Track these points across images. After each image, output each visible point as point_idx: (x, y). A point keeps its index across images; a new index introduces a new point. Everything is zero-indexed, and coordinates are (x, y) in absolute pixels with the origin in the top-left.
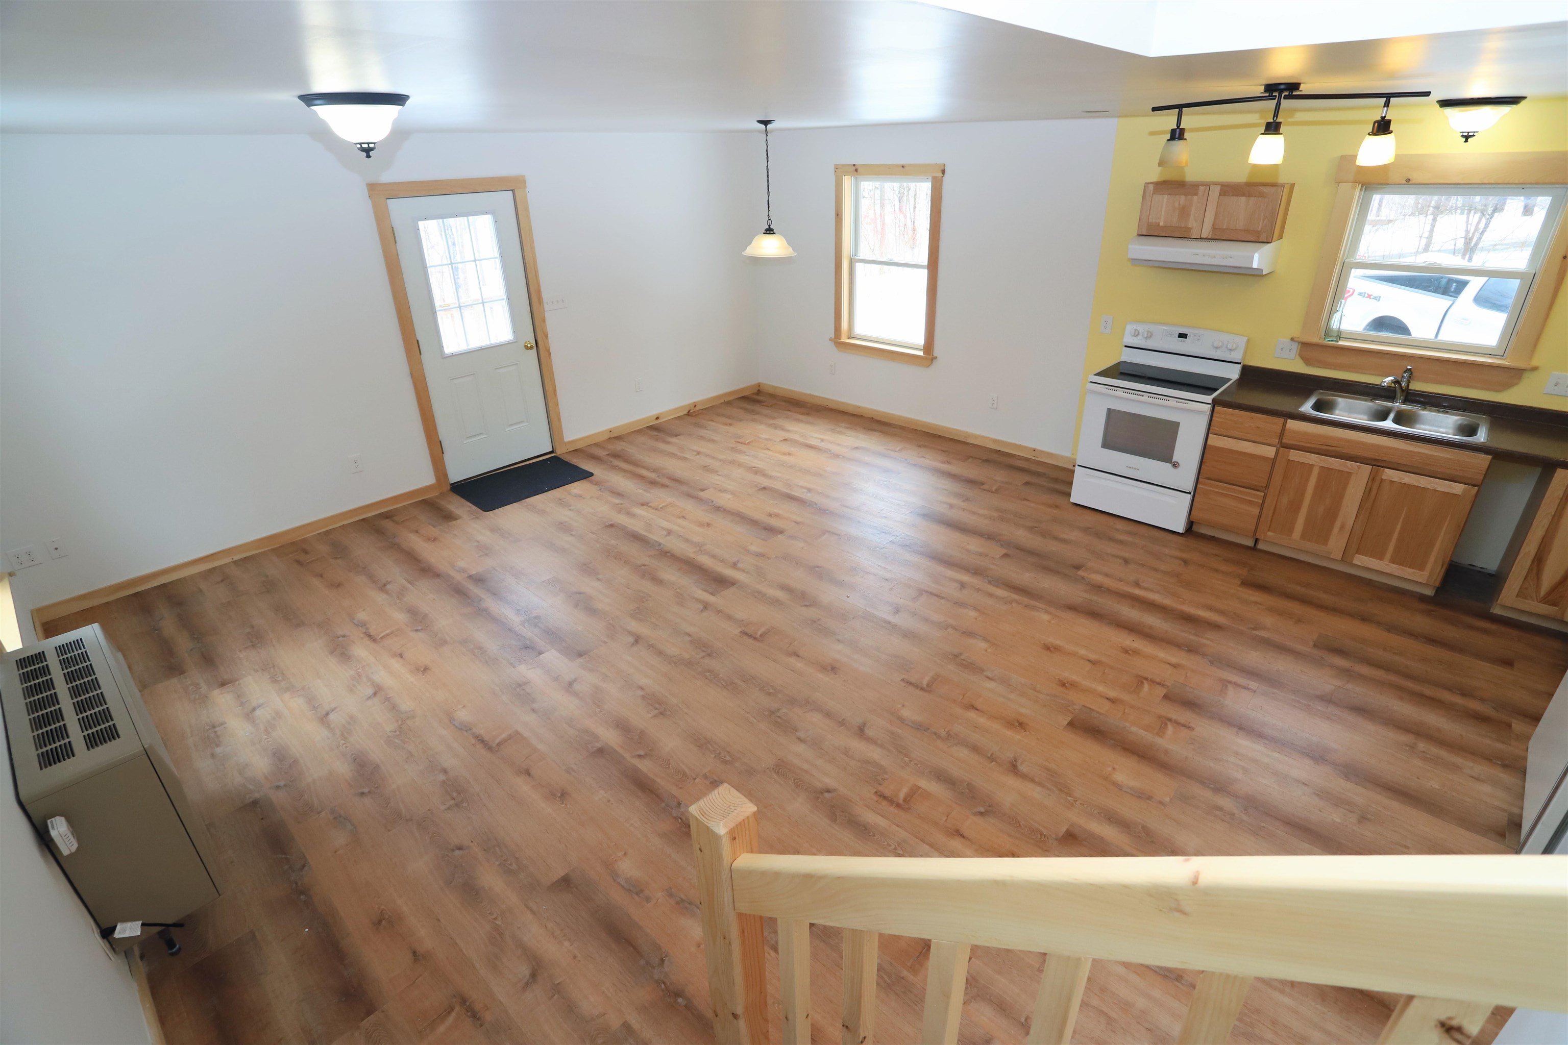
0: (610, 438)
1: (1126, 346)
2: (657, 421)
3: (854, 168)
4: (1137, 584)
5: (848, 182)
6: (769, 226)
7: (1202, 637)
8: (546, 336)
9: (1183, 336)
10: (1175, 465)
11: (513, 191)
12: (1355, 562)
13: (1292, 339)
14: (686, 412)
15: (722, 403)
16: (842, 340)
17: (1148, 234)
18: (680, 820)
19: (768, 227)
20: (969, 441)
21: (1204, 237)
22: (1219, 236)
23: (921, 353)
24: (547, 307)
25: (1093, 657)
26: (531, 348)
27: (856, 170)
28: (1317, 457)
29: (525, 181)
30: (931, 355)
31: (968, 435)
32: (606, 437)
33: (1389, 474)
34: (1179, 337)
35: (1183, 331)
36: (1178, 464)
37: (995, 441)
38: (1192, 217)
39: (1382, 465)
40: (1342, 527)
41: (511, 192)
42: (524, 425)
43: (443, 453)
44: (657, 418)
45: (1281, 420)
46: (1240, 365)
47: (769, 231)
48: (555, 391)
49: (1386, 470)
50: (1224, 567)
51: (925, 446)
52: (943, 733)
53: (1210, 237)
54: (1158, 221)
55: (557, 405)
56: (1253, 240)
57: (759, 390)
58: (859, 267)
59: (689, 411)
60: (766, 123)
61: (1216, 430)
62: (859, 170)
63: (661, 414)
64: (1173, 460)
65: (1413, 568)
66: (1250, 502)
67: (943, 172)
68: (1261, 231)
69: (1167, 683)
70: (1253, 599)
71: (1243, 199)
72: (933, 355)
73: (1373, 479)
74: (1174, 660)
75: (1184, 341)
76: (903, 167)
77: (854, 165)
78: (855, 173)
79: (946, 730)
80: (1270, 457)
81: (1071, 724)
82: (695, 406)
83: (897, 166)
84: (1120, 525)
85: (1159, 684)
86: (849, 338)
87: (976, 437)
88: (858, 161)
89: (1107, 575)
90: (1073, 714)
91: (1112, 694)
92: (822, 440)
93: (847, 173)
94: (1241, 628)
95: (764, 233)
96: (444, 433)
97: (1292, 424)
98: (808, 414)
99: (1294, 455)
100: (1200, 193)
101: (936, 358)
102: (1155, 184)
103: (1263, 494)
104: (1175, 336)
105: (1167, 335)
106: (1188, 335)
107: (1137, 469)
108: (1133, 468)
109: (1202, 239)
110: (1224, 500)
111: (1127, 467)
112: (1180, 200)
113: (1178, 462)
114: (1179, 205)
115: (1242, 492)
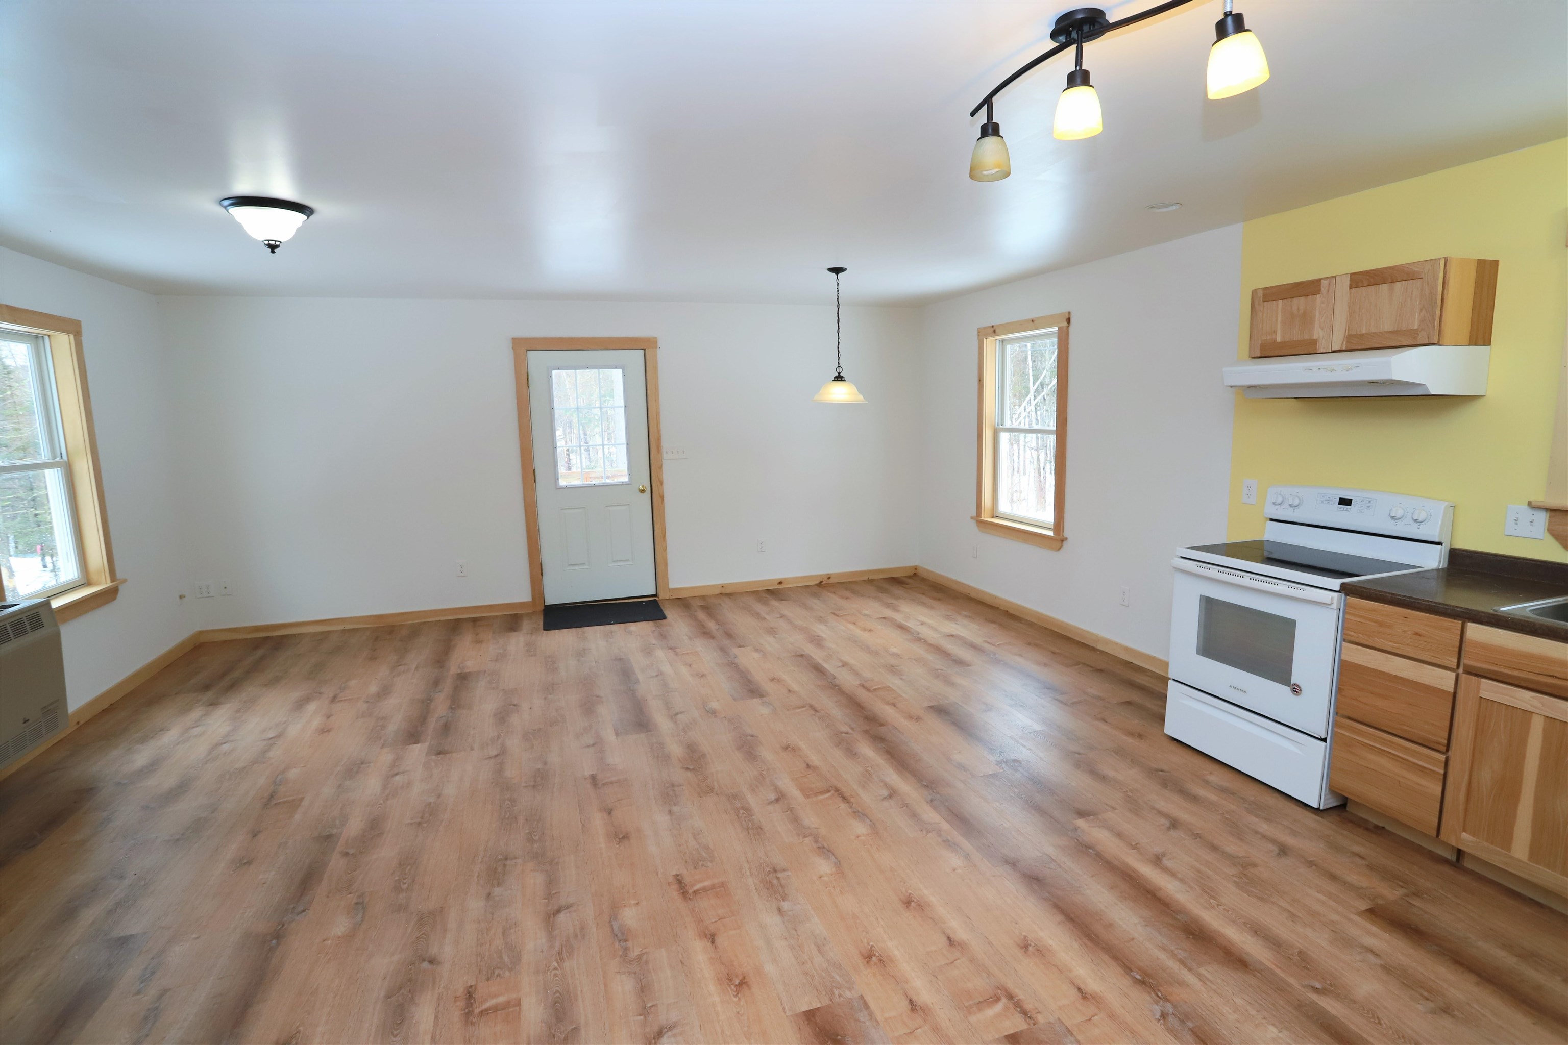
0: (721, 594)
1: (1272, 520)
2: (779, 585)
3: (992, 329)
4: (1157, 860)
5: (990, 344)
6: (839, 373)
7: (1190, 970)
8: (662, 483)
9: (1346, 502)
10: (1296, 690)
11: (644, 350)
13: (1532, 504)
14: (817, 582)
15: (864, 580)
16: (983, 518)
17: (1263, 356)
19: (837, 374)
20: (1100, 647)
21: (1336, 349)
22: (1358, 344)
23: (1051, 533)
24: (665, 456)
25: (961, 933)
26: (642, 491)
27: (994, 331)
28: (1533, 697)
29: (657, 342)
30: (1061, 536)
31: (1099, 639)
32: (717, 592)
34: (1339, 504)
35: (1349, 495)
36: (1300, 688)
37: (1127, 649)
38: (1317, 325)
41: (643, 351)
42: (628, 563)
43: (542, 574)
44: (780, 583)
45: (1458, 624)
46: (1439, 547)
47: (839, 378)
48: (664, 536)
50: (1353, 878)
51: (1036, 645)
52: (634, 953)
53: (1344, 348)
54: (1274, 337)
55: (665, 550)
56: (1408, 343)
57: (915, 574)
58: (1004, 437)
59: (821, 582)
60: (837, 271)
61: (1353, 636)
62: (997, 331)
63: (785, 579)
64: (1292, 682)
66: (1424, 770)
67: (1069, 320)
68: (1418, 329)
69: (1040, 1019)
70: (1369, 941)
71: (1385, 287)
72: (1063, 536)
74: (1093, 985)
75: (1347, 510)
76: (1033, 321)
77: (993, 326)
78: (994, 334)
79: (644, 951)
80: (1444, 688)
81: (810, 1015)
82: (829, 578)
83: (1027, 321)
84: (1217, 777)
85: (1025, 1013)
86: (993, 517)
87: (1107, 642)
88: (996, 322)
89: (1119, 835)
90: (831, 1000)
91: (925, 995)
92: (923, 623)
93: (987, 335)
94: (1292, 980)
95: (833, 381)
96: (548, 556)
97: (1475, 631)
98: (939, 599)
99: (1490, 690)
100: (1322, 289)
101: (1067, 539)
102: (1265, 289)
103: (1442, 757)
104: (1334, 503)
105: (1322, 502)
106: (1353, 501)
107: (1245, 692)
108: (1238, 689)
109: (1334, 352)
110: (1384, 762)
111: (1230, 686)
112: (1299, 303)
113: (1300, 685)
114: (1299, 309)
115: (1406, 750)
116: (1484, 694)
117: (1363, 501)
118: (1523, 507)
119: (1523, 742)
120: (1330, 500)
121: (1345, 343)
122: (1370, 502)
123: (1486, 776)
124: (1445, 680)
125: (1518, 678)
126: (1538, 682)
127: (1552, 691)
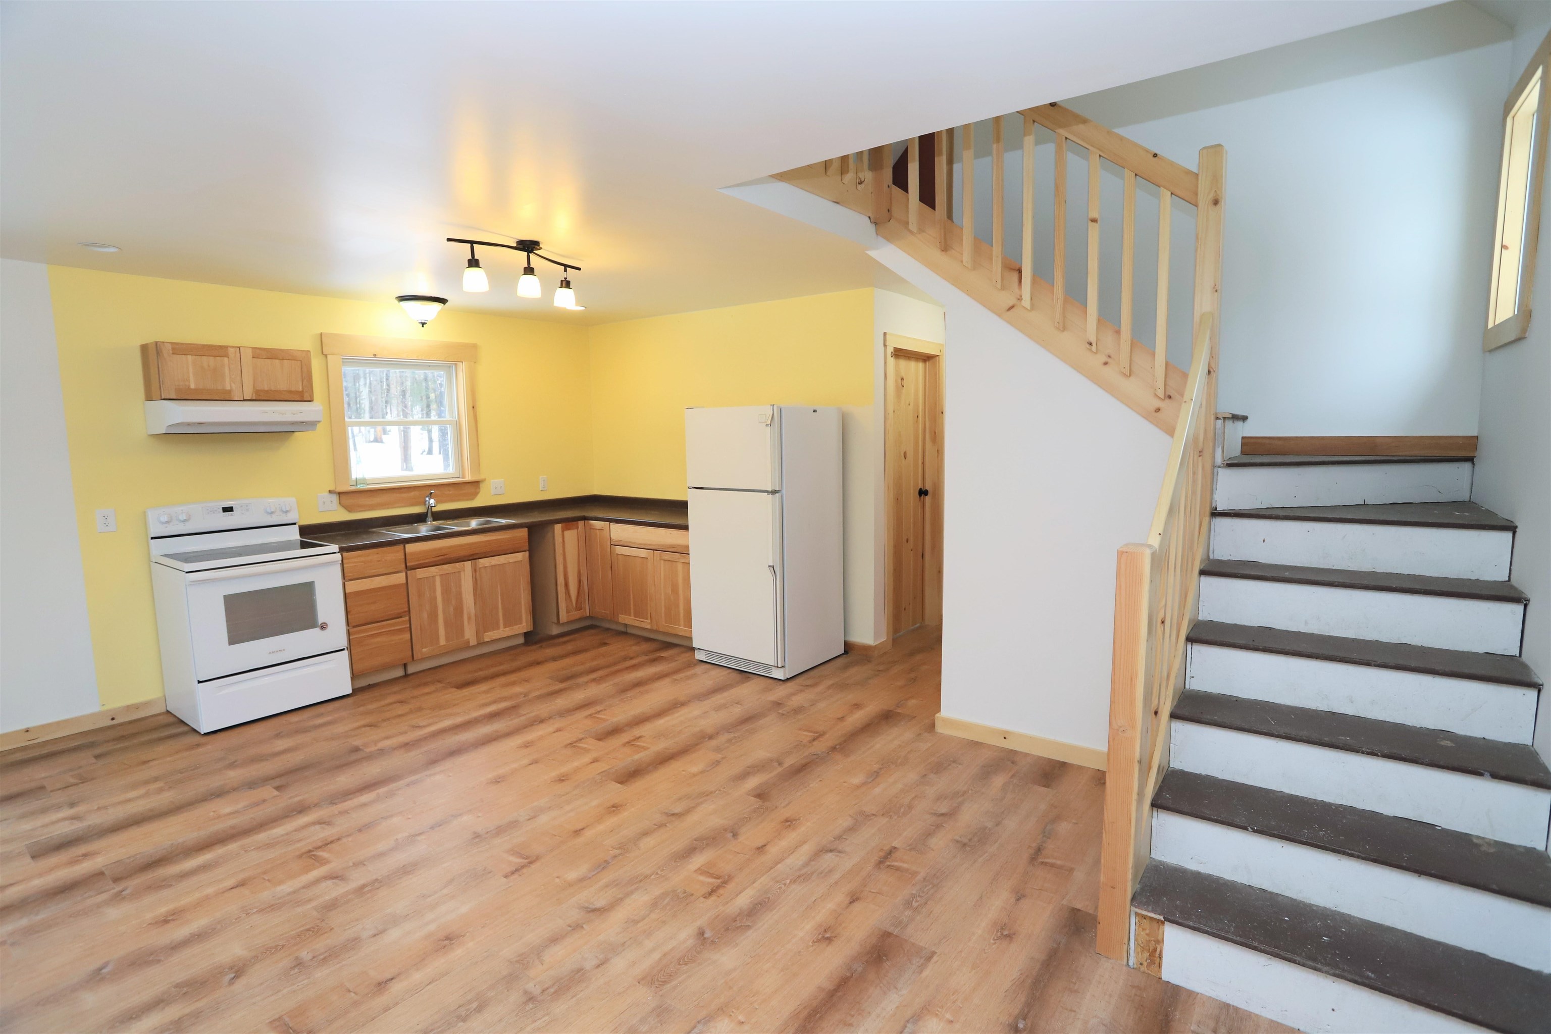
9: (228, 509)
10: (323, 627)
12: (486, 640)
13: (330, 492)
17: (179, 398)
22: (262, 397)
28: (436, 568)
33: (483, 562)
34: (223, 512)
35: (228, 504)
36: (325, 624)
38: (228, 379)
39: (476, 558)
40: (469, 618)
45: (401, 546)
46: (296, 526)
49: (480, 560)
50: (426, 690)
53: (254, 398)
56: (299, 399)
61: (349, 576)
64: (320, 622)
65: (517, 625)
66: (400, 631)
71: (277, 362)
73: (475, 570)
80: (401, 582)
97: (410, 548)
99: (421, 573)
100: (229, 353)
102: (173, 343)
103: (407, 618)
104: (219, 512)
105: (208, 513)
106: (234, 508)
107: (284, 650)
108: (277, 651)
109: (246, 400)
110: (378, 639)
111: (269, 653)
112: (208, 362)
113: (326, 622)
114: (209, 366)
115: (390, 625)
116: (419, 577)
117: (241, 506)
118: (327, 494)
119: (434, 591)
120: (216, 511)
121: (254, 395)
122: (247, 506)
123: (425, 615)
124: (400, 578)
125: (429, 562)
126: (435, 561)
127: (441, 562)
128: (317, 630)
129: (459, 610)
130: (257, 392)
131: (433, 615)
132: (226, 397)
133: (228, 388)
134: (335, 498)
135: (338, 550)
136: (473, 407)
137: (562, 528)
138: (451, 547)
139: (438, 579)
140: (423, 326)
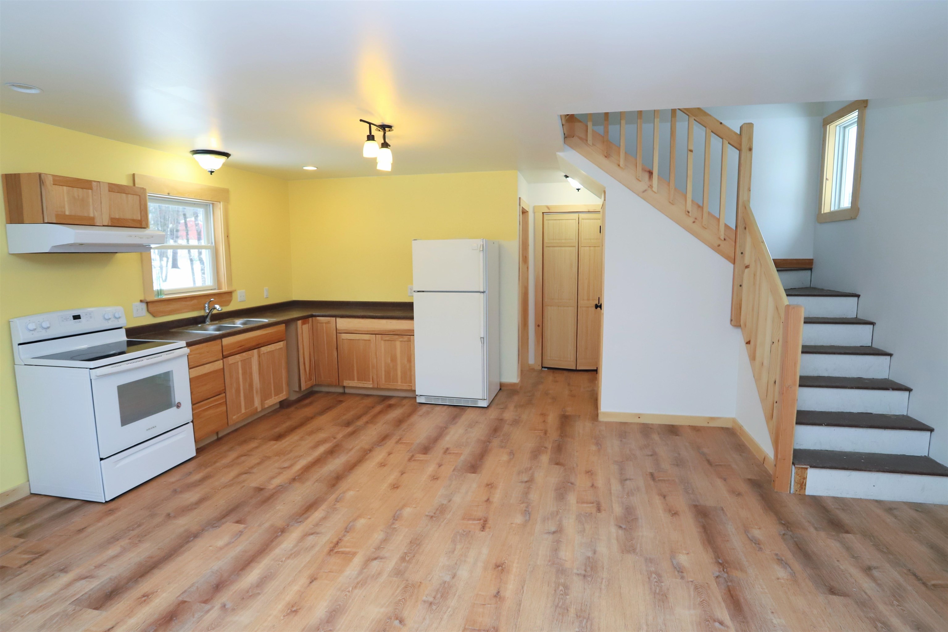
9: (77, 317)
10: (178, 406)
12: (266, 406)
13: (141, 301)
17: (59, 223)
18: (725, 570)
21: (105, 224)
28: (239, 356)
33: (264, 349)
34: (73, 320)
35: (76, 314)
38: (91, 208)
39: (260, 346)
40: (257, 391)
45: (220, 341)
46: (123, 329)
49: (262, 348)
54: (63, 210)
56: (139, 227)
64: (176, 402)
65: (281, 394)
66: (221, 404)
71: (124, 195)
73: (259, 356)
80: (221, 368)
99: (231, 360)
100: (93, 189)
102: (54, 176)
103: (224, 394)
104: (71, 320)
105: (63, 321)
106: (81, 316)
107: (156, 427)
108: (151, 428)
109: (104, 226)
110: (208, 412)
111: (147, 430)
112: (77, 192)
113: (180, 402)
114: (78, 196)
115: (215, 401)
116: (231, 362)
117: (86, 314)
118: (138, 303)
119: (238, 373)
120: (68, 319)
121: (110, 221)
122: (90, 314)
124: (219, 365)
125: (235, 352)
126: (239, 350)
127: (241, 351)
128: (174, 409)
129: (251, 385)
130: (112, 219)
131: (238, 391)
132: (89, 222)
133: (92, 215)
134: (144, 306)
135: (185, 345)
136: (227, 236)
137: (302, 322)
138: (246, 340)
139: (240, 363)
140: (211, 174)
